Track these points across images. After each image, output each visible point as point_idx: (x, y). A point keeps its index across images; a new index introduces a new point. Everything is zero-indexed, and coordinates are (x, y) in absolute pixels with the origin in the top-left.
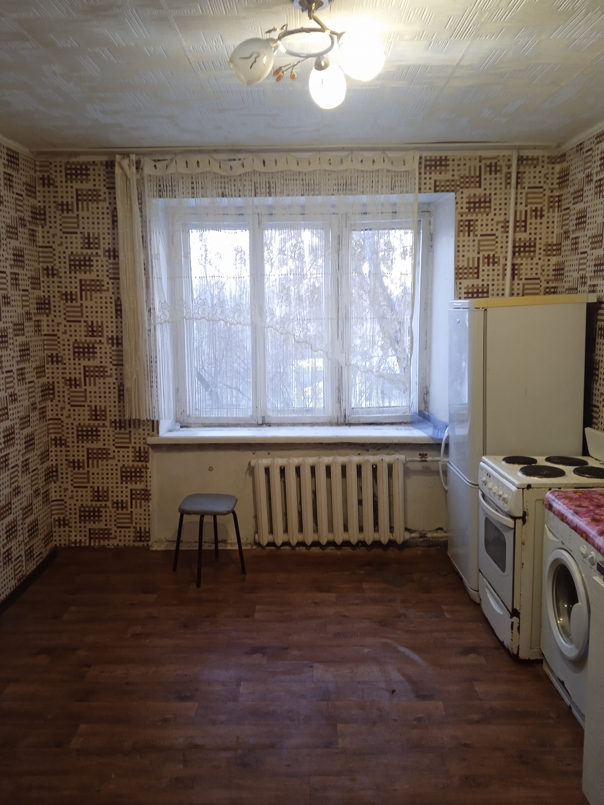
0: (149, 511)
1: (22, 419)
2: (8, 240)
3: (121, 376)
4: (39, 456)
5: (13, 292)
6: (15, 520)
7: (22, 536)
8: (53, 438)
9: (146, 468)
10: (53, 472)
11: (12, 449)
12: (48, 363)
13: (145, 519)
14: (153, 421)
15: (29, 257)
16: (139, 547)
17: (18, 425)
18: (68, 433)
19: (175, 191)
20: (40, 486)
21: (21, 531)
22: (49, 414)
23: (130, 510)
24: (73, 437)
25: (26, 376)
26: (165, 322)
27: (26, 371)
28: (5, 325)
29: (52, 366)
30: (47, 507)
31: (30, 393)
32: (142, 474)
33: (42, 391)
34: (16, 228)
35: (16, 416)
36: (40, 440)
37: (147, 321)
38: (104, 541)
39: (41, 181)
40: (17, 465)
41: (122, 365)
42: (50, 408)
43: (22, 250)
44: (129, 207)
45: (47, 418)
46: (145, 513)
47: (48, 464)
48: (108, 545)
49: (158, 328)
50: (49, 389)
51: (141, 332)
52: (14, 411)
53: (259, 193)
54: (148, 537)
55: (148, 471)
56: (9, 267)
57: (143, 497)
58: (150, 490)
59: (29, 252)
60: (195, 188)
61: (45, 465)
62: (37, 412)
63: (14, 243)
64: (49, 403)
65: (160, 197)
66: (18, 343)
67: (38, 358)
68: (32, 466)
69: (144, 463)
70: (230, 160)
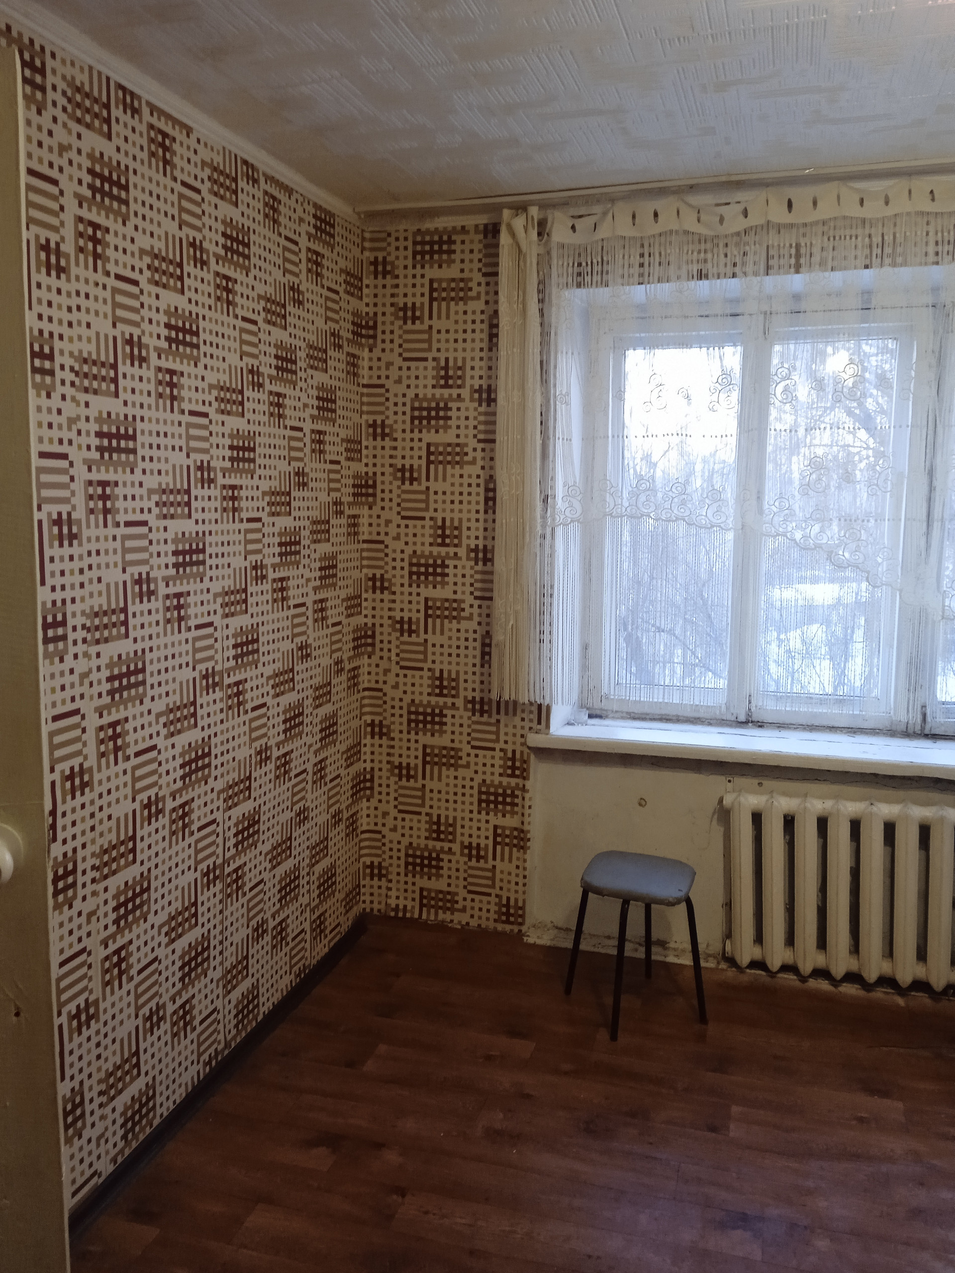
0: (525, 869)
1: (317, 689)
2: (309, 371)
3: (488, 620)
4: (343, 753)
5: (315, 465)
6: (296, 868)
7: (307, 896)
8: (369, 722)
9: (524, 789)
10: (365, 780)
11: (297, 743)
12: (366, 591)
13: (517, 884)
14: (540, 706)
15: (344, 404)
16: (504, 933)
17: (310, 700)
18: (393, 715)
19: (607, 273)
20: (343, 806)
21: (307, 887)
22: (365, 680)
23: (491, 862)
24: (401, 724)
25: (329, 613)
26: (572, 521)
27: (329, 604)
28: (297, 524)
29: (374, 596)
30: (353, 843)
31: (333, 643)
32: (516, 801)
33: (354, 640)
34: (325, 351)
35: (307, 684)
36: (347, 726)
37: (539, 520)
38: (444, 913)
39: (372, 268)
40: (305, 771)
41: (491, 599)
42: (366, 669)
43: (333, 390)
44: (521, 306)
45: (361, 687)
46: (518, 871)
47: (359, 766)
48: (452, 921)
49: (559, 531)
50: (366, 636)
51: (527, 539)
52: (306, 675)
53: (776, 267)
54: (520, 916)
55: (527, 796)
56: (309, 420)
57: (515, 841)
58: (528, 832)
59: (346, 394)
60: (646, 264)
61: (353, 770)
62: (344, 677)
63: (320, 378)
64: (365, 660)
65: (579, 285)
66: (317, 556)
67: (350, 582)
68: (331, 772)
69: (520, 781)
70: (718, 205)
